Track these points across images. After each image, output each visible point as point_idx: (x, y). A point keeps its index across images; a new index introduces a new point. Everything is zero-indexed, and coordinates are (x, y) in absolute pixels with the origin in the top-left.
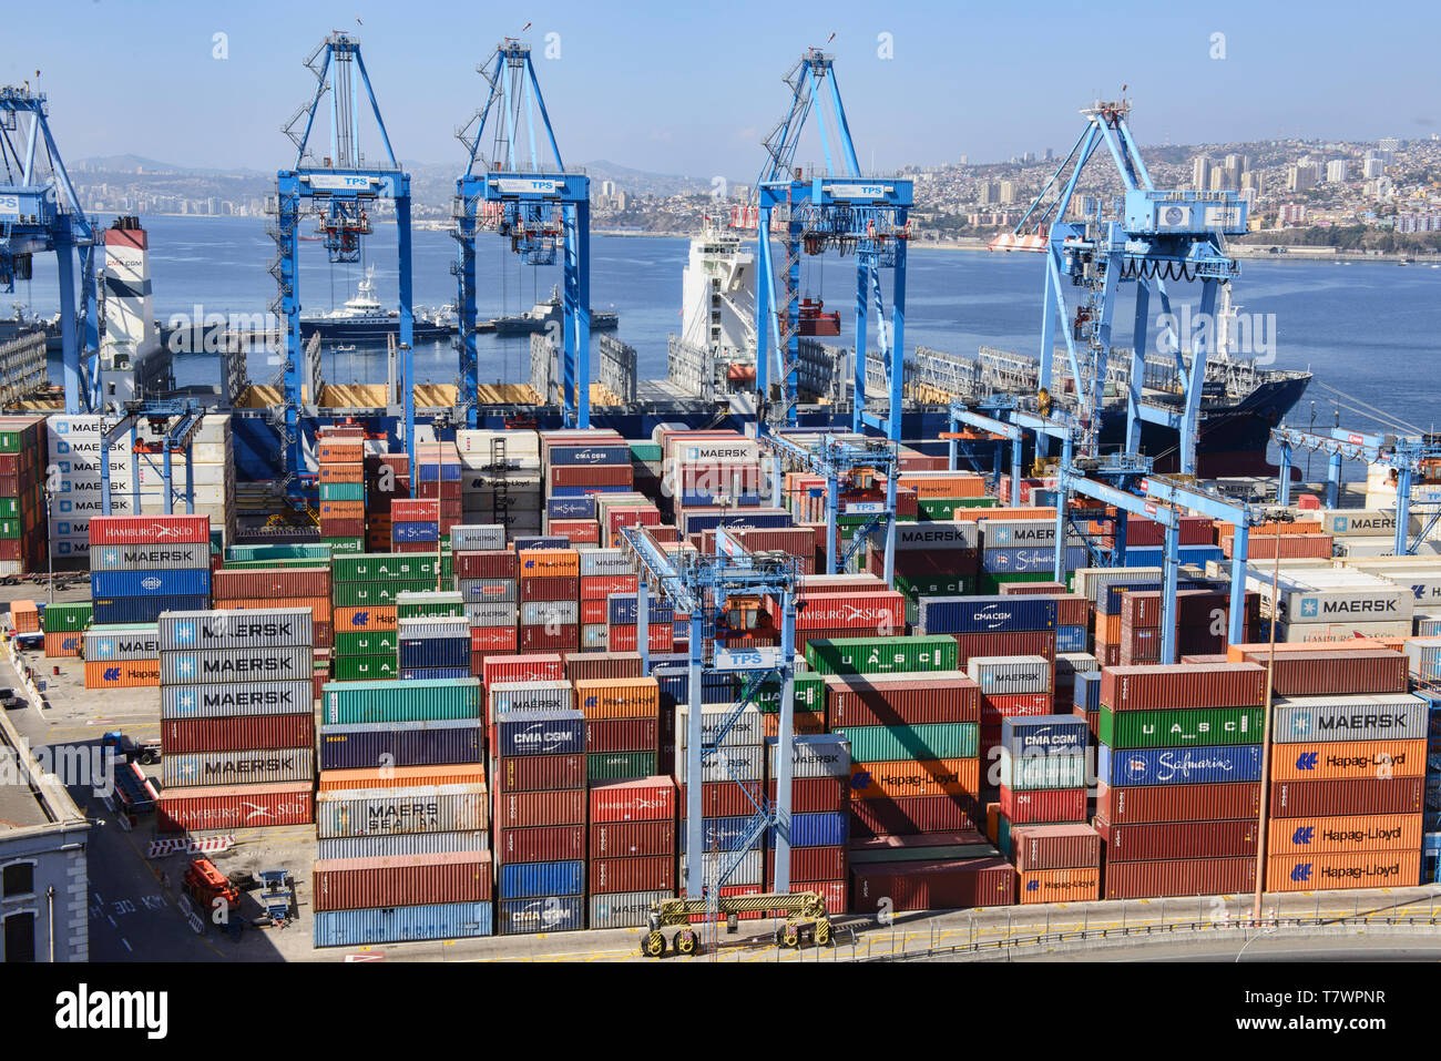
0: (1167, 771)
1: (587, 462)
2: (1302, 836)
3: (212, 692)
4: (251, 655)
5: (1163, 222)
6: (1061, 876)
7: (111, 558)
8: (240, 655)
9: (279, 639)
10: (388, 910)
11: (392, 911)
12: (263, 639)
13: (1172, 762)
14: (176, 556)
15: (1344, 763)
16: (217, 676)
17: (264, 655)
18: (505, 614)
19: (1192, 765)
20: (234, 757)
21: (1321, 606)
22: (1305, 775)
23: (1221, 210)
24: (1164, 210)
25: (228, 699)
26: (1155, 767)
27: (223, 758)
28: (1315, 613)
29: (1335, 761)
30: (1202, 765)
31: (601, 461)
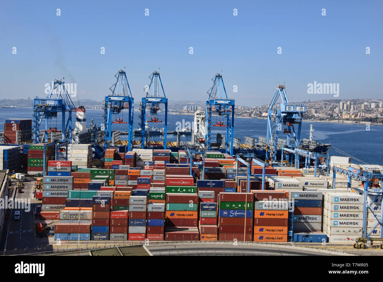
0: (232, 215)
1: (161, 156)
2: (261, 230)
3: (52, 192)
4: (60, 185)
5: (287, 110)
6: (209, 235)
7: (52, 169)
8: (58, 185)
9: (66, 182)
10: (69, 234)
11: (70, 234)
12: (63, 182)
13: (233, 212)
14: (64, 169)
15: (270, 215)
16: (53, 189)
17: (63, 185)
18: (124, 182)
19: (237, 213)
20: (56, 205)
21: (282, 185)
22: (262, 217)
23: (300, 107)
24: (287, 107)
25: (55, 194)
26: (229, 214)
27: (54, 206)
28: (281, 187)
29: (268, 214)
30: (239, 214)
31: (164, 156)
